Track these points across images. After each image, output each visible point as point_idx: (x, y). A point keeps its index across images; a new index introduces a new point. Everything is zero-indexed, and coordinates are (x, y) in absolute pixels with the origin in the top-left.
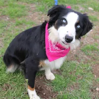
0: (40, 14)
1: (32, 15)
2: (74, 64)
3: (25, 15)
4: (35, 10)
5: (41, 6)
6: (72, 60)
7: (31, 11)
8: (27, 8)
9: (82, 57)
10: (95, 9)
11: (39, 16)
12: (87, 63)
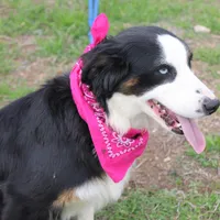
0: (49, 64)
1: (28, 69)
2: (172, 201)
3: (7, 72)
4: (34, 54)
5: (51, 39)
6: (162, 187)
7: (23, 58)
8: (11, 51)
9: (193, 176)
10: (214, 28)
11: (49, 68)
12: (210, 191)
